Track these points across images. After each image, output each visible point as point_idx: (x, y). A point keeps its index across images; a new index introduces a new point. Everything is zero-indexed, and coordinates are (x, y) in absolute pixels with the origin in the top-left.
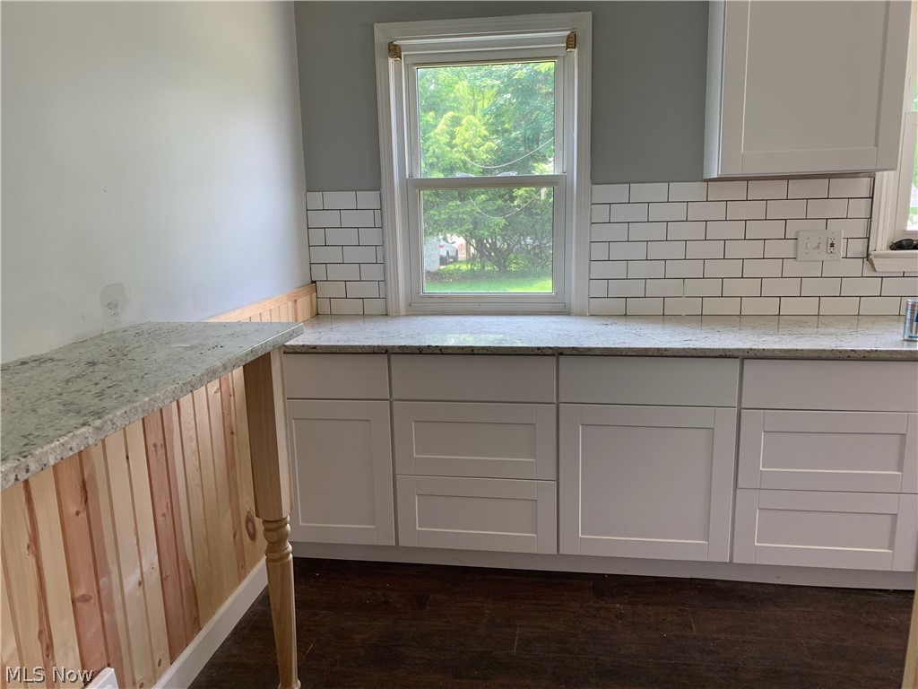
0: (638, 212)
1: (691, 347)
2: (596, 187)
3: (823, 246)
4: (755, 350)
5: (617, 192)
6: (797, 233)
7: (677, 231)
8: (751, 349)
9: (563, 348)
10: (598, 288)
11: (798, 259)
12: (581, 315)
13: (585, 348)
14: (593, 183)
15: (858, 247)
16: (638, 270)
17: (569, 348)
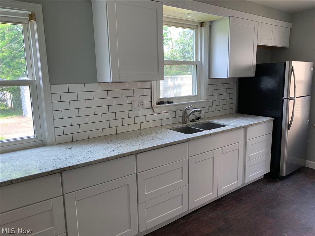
0: (73, 96)
1: (119, 154)
2: (53, 86)
3: (140, 105)
4: (141, 150)
5: (63, 88)
6: (132, 101)
7: (90, 103)
8: (140, 150)
9: (65, 168)
10: (59, 131)
11: (133, 110)
12: (52, 145)
13: (75, 165)
14: (51, 84)
15: (149, 105)
16: (76, 121)
17: (68, 167)
